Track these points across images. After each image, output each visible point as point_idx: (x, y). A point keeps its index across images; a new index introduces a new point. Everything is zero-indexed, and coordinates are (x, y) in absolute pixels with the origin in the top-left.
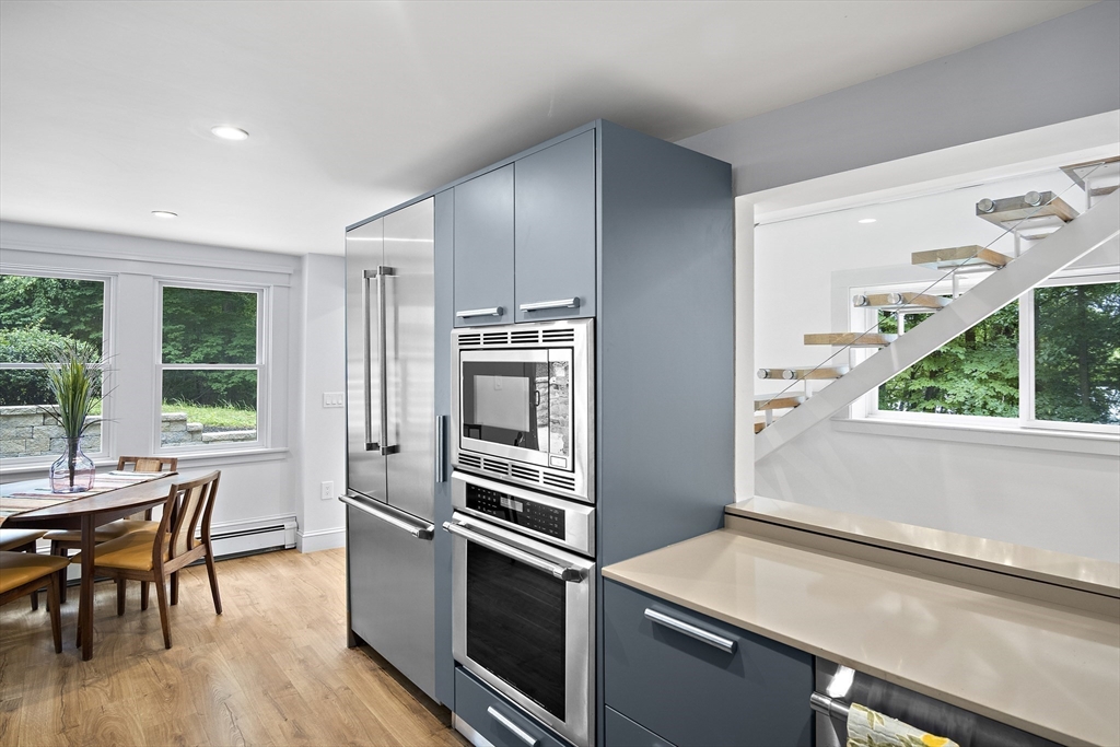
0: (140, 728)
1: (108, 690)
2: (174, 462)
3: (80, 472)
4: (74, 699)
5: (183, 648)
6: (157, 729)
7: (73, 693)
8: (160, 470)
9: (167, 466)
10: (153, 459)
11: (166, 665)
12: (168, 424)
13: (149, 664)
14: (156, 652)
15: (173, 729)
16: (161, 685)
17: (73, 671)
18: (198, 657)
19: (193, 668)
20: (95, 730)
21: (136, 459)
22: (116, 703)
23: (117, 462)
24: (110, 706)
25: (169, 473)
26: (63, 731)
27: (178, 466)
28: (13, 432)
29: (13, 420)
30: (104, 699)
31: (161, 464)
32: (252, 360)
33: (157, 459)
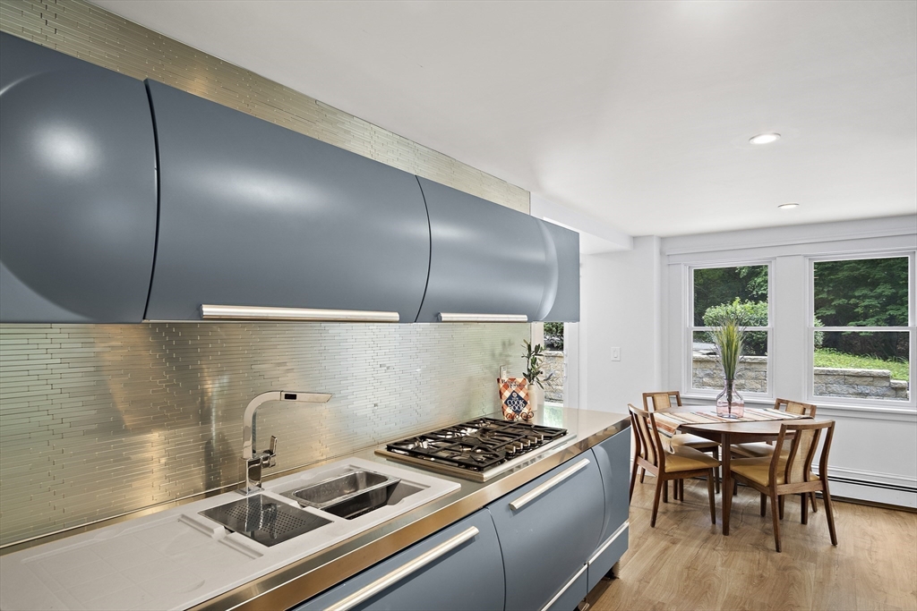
0: (727, 592)
1: (725, 558)
2: (813, 408)
3: (736, 404)
4: (704, 554)
5: (789, 557)
6: (735, 598)
7: (706, 550)
8: (803, 414)
9: (808, 412)
10: (799, 403)
11: (769, 562)
12: (872, 379)
13: (759, 555)
14: (768, 550)
15: (744, 604)
16: (757, 573)
17: (715, 537)
18: (795, 568)
19: (786, 573)
20: (704, 577)
21: (787, 402)
22: (724, 569)
23: (774, 402)
24: (720, 569)
25: (808, 416)
26: (688, 568)
27: (817, 413)
28: (753, 374)
29: (753, 366)
30: (719, 563)
31: (805, 409)
32: (904, 322)
33: (802, 404)
